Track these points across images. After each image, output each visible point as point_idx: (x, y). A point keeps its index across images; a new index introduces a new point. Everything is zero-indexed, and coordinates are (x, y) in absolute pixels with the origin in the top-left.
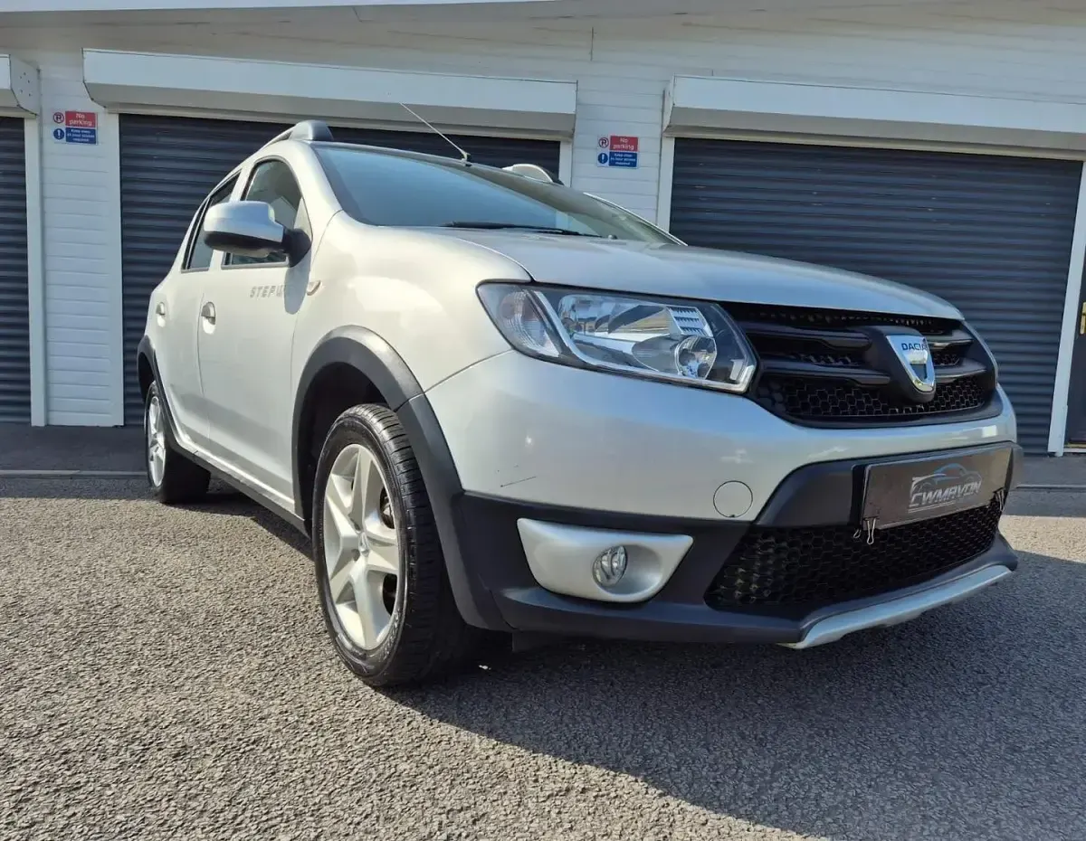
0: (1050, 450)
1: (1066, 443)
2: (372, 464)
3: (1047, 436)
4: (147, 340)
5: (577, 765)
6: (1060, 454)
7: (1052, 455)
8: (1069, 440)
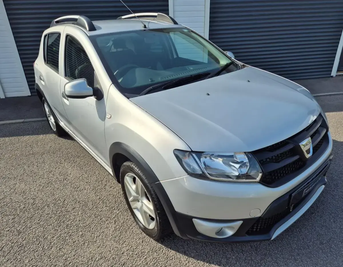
0: (332, 75)
1: (337, 72)
2: (141, 185)
3: (331, 71)
4: (37, 84)
5: (210, 264)
6: (334, 76)
7: (332, 77)
8: (338, 71)
